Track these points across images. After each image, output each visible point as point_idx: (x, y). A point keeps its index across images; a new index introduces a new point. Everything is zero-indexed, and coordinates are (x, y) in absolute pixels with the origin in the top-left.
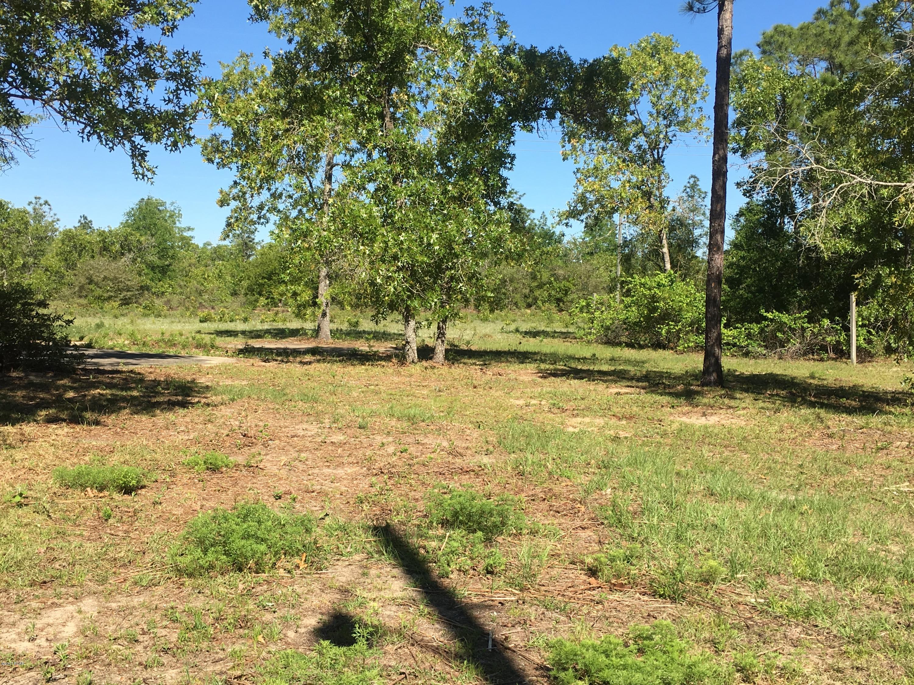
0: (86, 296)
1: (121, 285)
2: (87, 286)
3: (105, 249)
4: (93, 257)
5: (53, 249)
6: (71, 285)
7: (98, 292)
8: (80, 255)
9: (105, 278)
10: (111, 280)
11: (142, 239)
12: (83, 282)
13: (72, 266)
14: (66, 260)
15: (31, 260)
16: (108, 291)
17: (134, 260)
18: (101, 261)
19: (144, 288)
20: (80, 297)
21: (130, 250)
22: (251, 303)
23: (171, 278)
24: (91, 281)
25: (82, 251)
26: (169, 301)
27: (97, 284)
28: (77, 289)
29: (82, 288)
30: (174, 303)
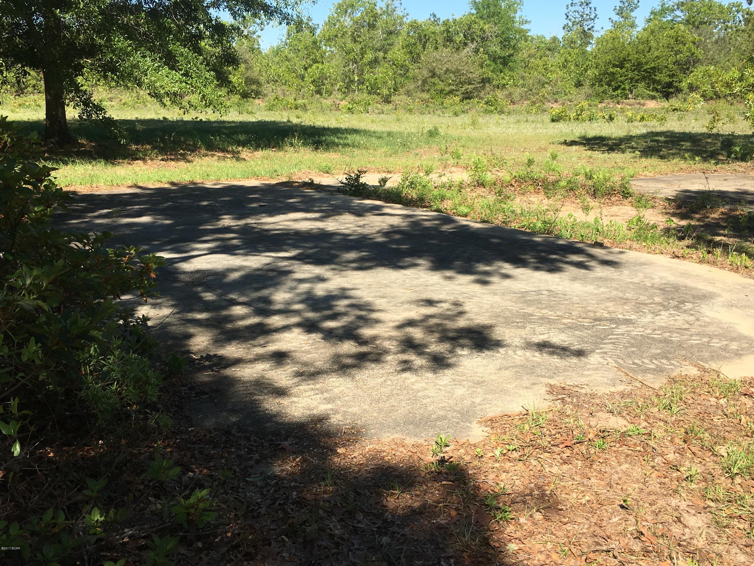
0: (429, 90)
1: (463, 78)
2: (430, 80)
3: (449, 39)
4: (436, 48)
5: (399, 41)
6: (415, 78)
7: (441, 85)
8: (424, 47)
9: (447, 70)
10: (454, 73)
11: (486, 27)
12: (426, 75)
13: (415, 59)
14: (411, 53)
15: (381, 54)
16: (450, 85)
17: (477, 51)
18: (445, 52)
19: (485, 81)
20: (423, 91)
21: (473, 40)
22: (598, 95)
23: (511, 69)
24: (433, 74)
25: (426, 42)
26: (510, 94)
27: (439, 77)
28: (420, 82)
29: (425, 82)
30: (516, 96)
